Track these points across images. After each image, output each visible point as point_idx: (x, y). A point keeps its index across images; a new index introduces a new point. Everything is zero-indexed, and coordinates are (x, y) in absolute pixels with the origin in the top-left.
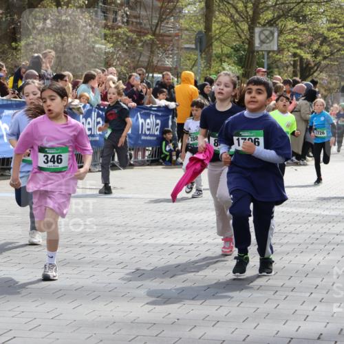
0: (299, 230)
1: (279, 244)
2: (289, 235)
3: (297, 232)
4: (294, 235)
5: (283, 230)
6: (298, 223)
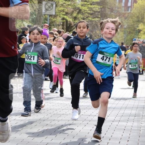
0: (68, 113)
1: (57, 120)
2: (62, 115)
4: (65, 116)
5: (59, 113)
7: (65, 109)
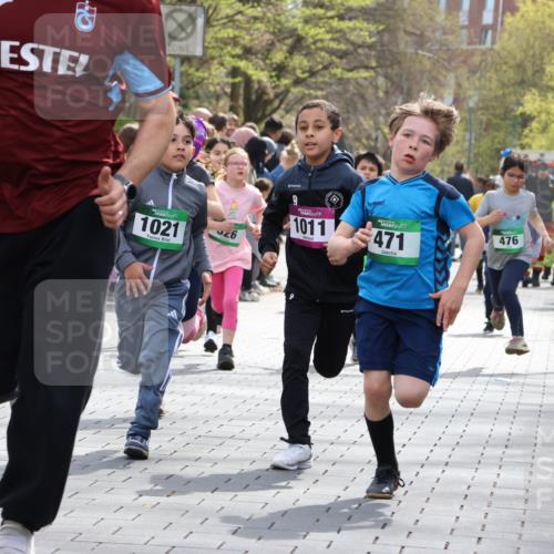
0: (250, 432)
2: (228, 442)
3: (245, 435)
5: (216, 431)
6: (246, 419)
7: (240, 418)
